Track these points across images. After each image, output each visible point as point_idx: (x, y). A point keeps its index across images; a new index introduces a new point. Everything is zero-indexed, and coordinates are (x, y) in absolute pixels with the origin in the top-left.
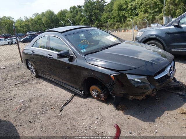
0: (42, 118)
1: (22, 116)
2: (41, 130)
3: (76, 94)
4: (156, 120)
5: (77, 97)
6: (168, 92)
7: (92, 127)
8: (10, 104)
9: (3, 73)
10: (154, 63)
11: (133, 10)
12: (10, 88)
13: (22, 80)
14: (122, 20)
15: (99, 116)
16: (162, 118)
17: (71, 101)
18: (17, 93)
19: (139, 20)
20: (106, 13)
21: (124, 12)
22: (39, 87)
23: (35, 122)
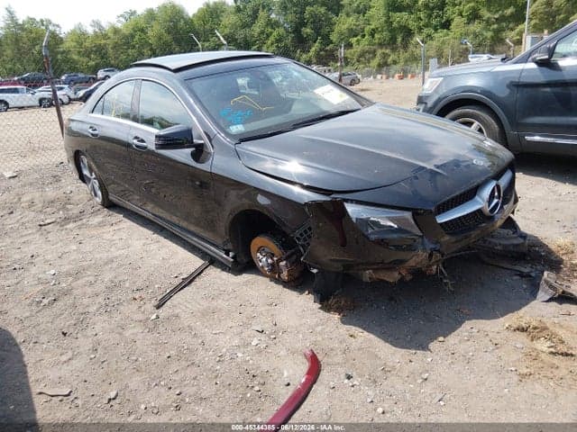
0: (100, 325)
1: (44, 318)
2: (91, 359)
3: (213, 261)
4: (433, 345)
5: (215, 269)
6: (488, 264)
7: (240, 355)
8: (16, 281)
9: (8, 189)
10: (440, 174)
11: (433, 9)
12: (22, 236)
13: (61, 212)
14: (399, 40)
15: (268, 327)
16: (453, 339)
17: (197, 279)
18: (41, 251)
19: (452, 41)
20: (348, 15)
21: (405, 15)
22: (108, 236)
23: (79, 335)
